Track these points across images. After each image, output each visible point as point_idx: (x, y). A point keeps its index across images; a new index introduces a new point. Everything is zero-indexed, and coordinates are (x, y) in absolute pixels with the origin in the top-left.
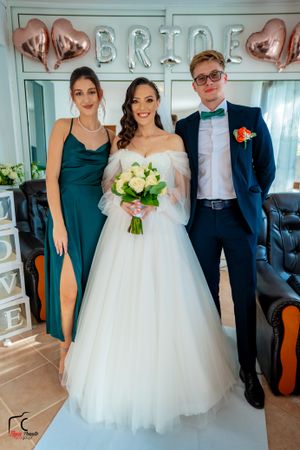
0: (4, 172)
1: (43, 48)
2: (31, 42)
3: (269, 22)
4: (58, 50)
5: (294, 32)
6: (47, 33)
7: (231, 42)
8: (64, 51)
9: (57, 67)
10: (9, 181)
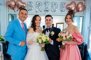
0: (2, 38)
1: (14, 6)
2: (11, 5)
3: (72, 2)
4: (18, 6)
5: (78, 5)
6: (15, 2)
7: (63, 6)
8: (19, 7)
9: (17, 11)
10: (3, 40)
